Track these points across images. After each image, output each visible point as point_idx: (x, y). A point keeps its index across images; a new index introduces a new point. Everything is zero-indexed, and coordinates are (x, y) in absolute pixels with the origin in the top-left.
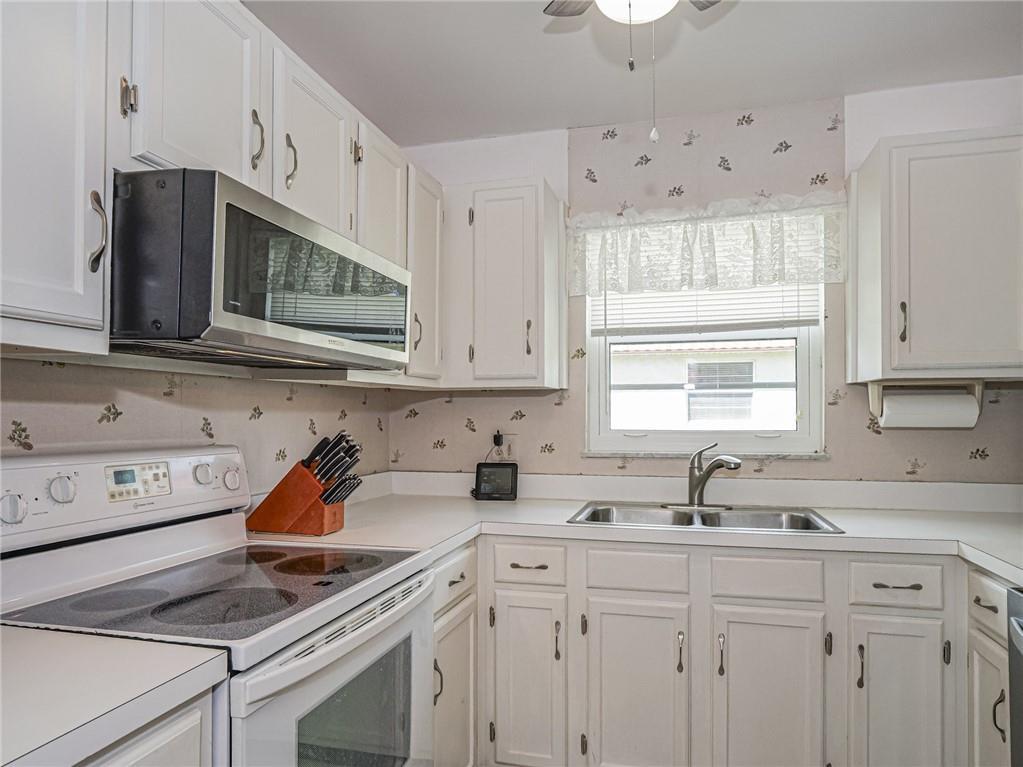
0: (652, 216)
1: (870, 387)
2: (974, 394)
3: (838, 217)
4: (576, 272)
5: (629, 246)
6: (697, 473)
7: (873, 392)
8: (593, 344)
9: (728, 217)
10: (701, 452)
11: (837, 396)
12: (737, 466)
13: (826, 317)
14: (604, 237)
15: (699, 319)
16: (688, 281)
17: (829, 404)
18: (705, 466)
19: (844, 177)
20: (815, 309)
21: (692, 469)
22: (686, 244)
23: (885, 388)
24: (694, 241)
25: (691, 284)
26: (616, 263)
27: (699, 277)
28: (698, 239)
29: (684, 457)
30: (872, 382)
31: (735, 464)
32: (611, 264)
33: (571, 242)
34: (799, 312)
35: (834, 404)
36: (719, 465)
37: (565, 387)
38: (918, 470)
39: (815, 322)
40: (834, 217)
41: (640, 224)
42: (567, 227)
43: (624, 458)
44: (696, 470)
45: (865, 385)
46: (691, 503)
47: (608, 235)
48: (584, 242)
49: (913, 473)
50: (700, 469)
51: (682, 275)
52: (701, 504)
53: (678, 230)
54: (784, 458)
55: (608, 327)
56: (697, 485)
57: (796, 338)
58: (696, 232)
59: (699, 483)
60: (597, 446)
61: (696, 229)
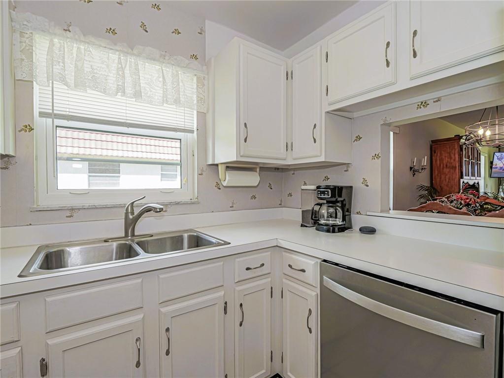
0: (93, 39)
1: (220, 167)
2: (256, 172)
3: (204, 79)
4: (23, 60)
5: (75, 55)
6: (131, 217)
7: (221, 169)
8: (41, 123)
9: (147, 58)
10: (133, 203)
11: (202, 170)
12: (161, 210)
13: (198, 130)
14: (51, 41)
15: (128, 118)
16: (121, 90)
17: (199, 174)
18: (137, 211)
19: (205, 60)
20: (192, 124)
21: (127, 213)
22: (120, 66)
23: (227, 167)
24: (126, 66)
25: (124, 93)
26: (64, 63)
27: (129, 90)
28: (128, 65)
29: (121, 206)
30: (221, 164)
31: (160, 209)
32: (59, 62)
33: (17, 35)
34: (185, 125)
35: (201, 174)
36: (148, 210)
37: (11, 153)
38: (234, 206)
39: (192, 132)
40: (202, 78)
41: (83, 41)
42: (12, 20)
43: (72, 209)
44: (130, 214)
45: (217, 165)
46: (126, 235)
47: (56, 40)
48: (31, 39)
49: (232, 207)
50: (133, 213)
51: (118, 85)
52: (133, 235)
53: (114, 56)
54: (178, 204)
55: (55, 112)
56: (130, 224)
57: (180, 140)
58: (127, 61)
59: (132, 223)
60: (44, 201)
61: (127, 59)
